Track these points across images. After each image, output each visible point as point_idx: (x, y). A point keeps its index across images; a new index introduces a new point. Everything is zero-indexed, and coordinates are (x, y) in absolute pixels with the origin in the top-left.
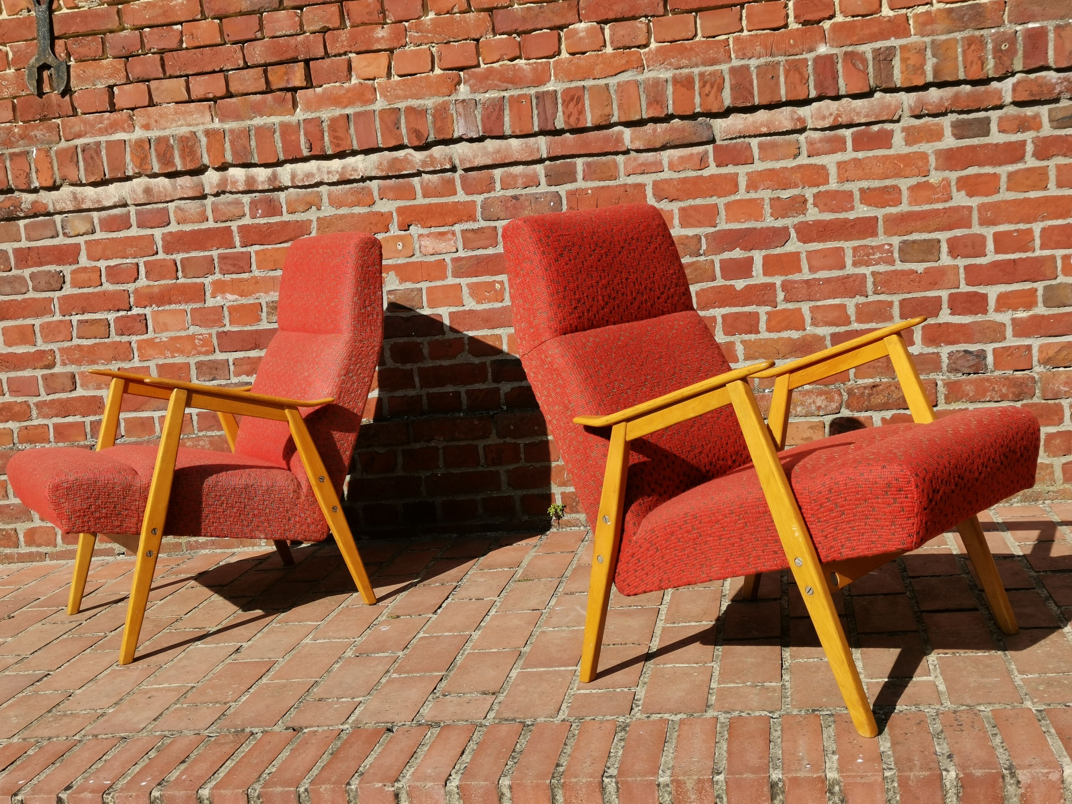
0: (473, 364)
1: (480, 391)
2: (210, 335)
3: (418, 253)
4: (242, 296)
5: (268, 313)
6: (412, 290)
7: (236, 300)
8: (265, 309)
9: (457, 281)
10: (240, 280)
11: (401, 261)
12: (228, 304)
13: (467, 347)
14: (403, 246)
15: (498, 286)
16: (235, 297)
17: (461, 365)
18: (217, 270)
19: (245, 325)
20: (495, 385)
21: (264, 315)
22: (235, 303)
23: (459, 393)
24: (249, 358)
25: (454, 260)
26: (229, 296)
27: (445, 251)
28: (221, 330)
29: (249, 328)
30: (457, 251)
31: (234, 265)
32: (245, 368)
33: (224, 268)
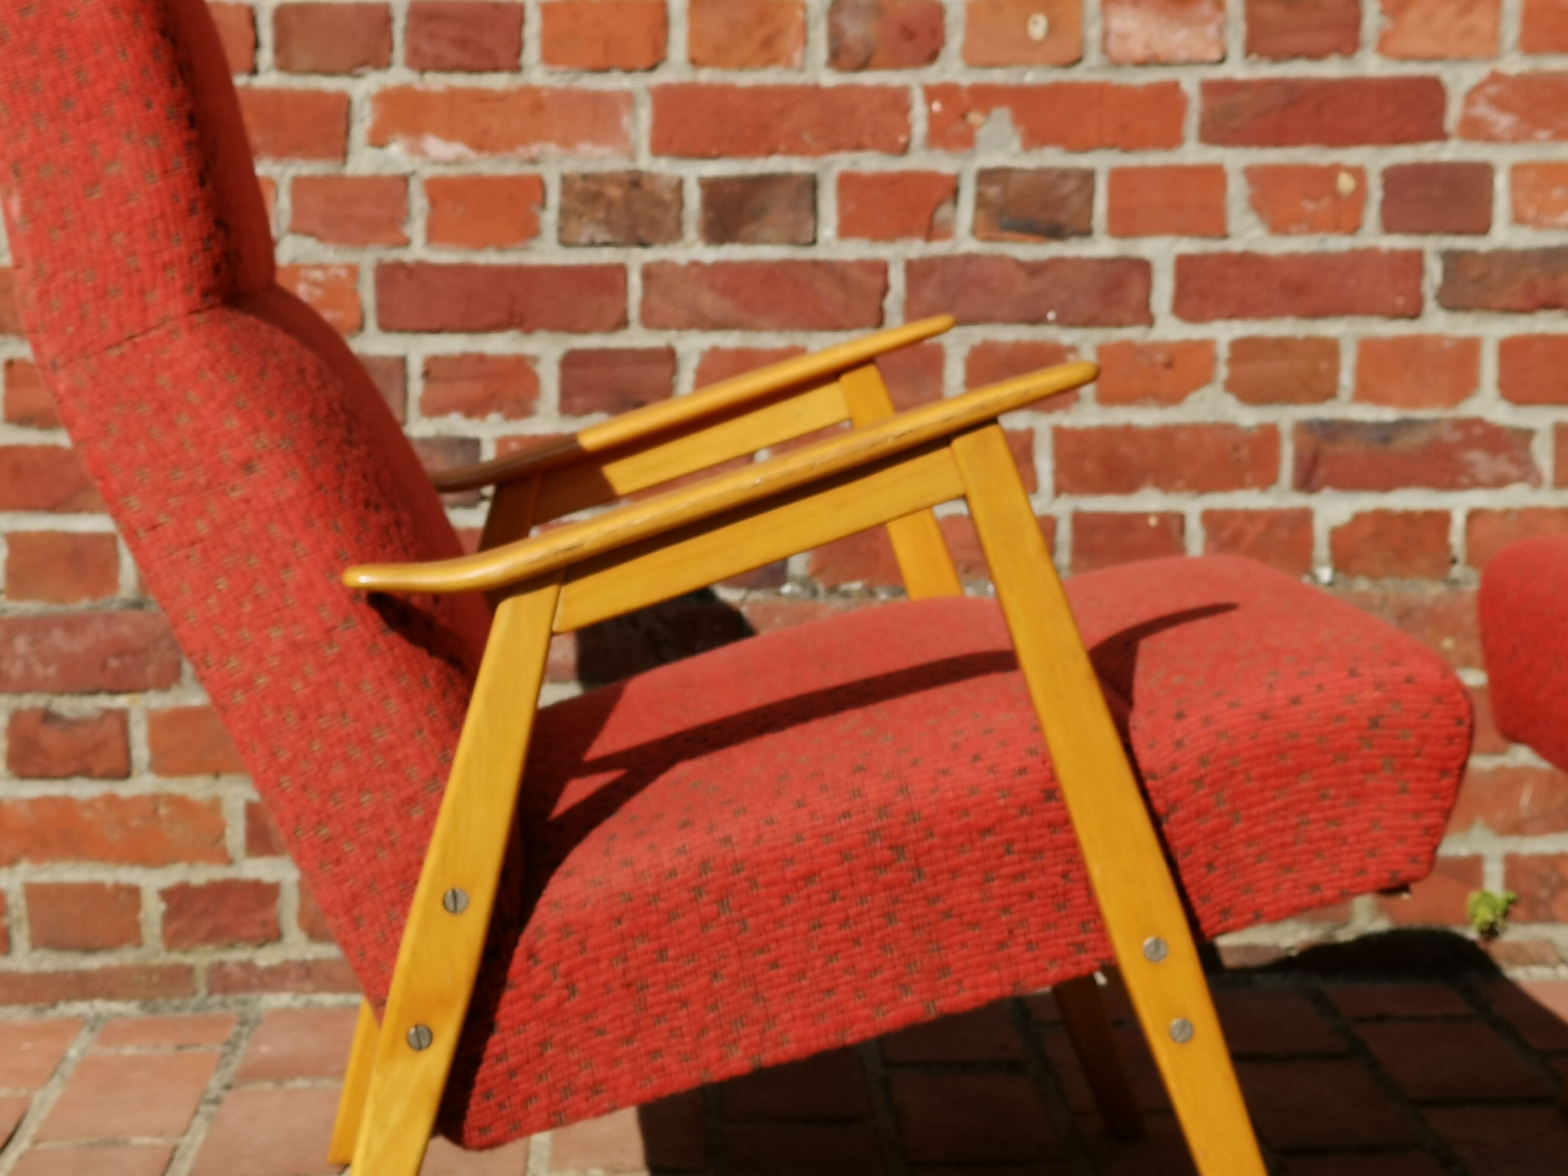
0: (1230, 428)
1: (1251, 516)
2: (353, 271)
3: (1093, 57)
4: (478, 147)
5: (565, 214)
6: (1064, 174)
7: (458, 161)
8: (554, 197)
9: (1215, 155)
10: (480, 97)
11: (1032, 77)
12: (429, 172)
13: (1222, 372)
14: (1051, 28)
15: (1346, 183)
16: (456, 149)
17: (1196, 430)
18: (399, 53)
19: (480, 245)
20: (1297, 501)
21: (549, 218)
22: (453, 172)
23: (1181, 518)
24: (481, 358)
25: (1210, 89)
26: (436, 146)
27: (1183, 55)
28: (392, 255)
29: (490, 258)
30: (1222, 60)
31: (462, 43)
32: (465, 389)
33: (427, 48)
